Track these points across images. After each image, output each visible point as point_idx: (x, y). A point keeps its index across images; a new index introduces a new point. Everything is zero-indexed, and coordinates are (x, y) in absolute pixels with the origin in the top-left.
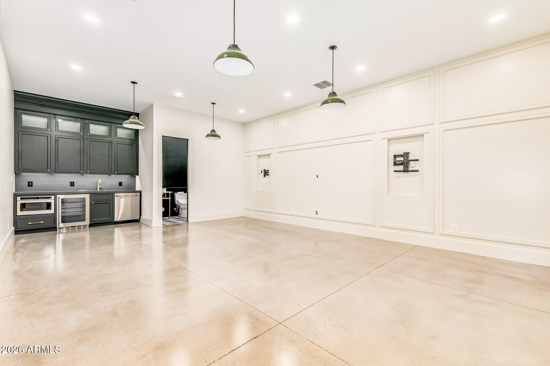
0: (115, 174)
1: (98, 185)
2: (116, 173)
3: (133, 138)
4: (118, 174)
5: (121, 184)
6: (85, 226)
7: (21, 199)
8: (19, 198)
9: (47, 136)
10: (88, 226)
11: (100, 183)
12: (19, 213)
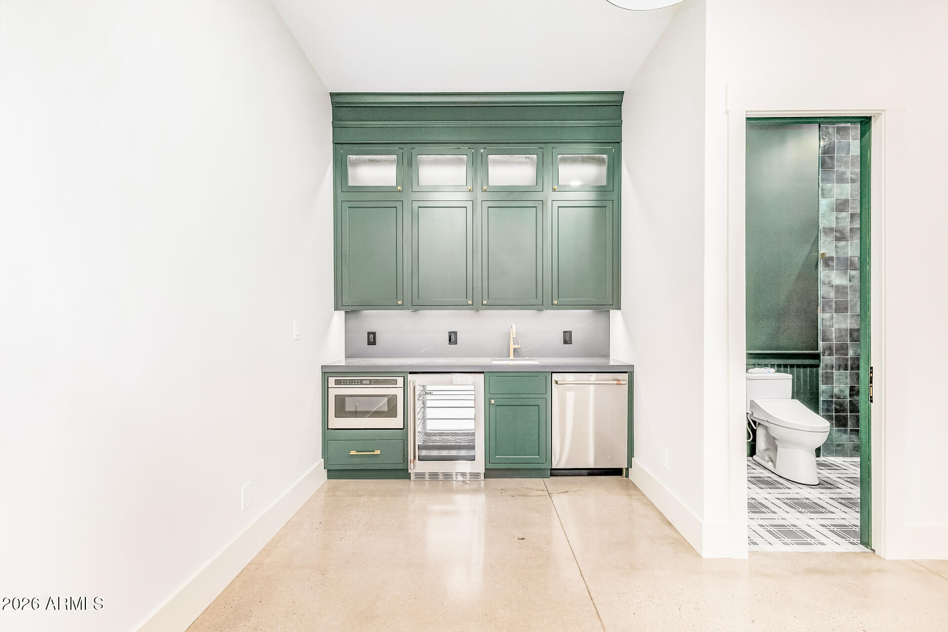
0: (553, 306)
1: (512, 340)
2: (556, 302)
3: (604, 183)
4: (560, 306)
5: (567, 338)
6: (475, 475)
7: (338, 382)
8: (332, 381)
9: (396, 207)
10: (482, 476)
11: (515, 336)
12: (336, 422)
